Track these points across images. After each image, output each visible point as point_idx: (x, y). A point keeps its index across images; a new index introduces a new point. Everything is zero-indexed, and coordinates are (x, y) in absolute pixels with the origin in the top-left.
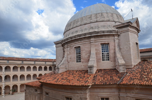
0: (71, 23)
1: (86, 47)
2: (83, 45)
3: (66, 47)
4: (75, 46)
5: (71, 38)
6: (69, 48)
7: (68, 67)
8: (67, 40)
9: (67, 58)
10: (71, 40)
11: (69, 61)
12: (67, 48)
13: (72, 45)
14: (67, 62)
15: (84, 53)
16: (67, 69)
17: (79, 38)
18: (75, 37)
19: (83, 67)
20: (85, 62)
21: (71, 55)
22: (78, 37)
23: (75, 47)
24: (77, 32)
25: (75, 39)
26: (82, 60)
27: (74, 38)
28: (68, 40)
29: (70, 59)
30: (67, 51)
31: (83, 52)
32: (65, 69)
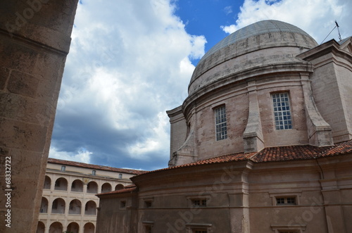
0: (205, 61)
1: (238, 104)
2: (232, 100)
3: (194, 111)
4: (213, 106)
5: (205, 88)
6: (199, 113)
7: (198, 153)
8: (197, 95)
9: (197, 134)
10: (204, 93)
11: (200, 141)
12: (196, 113)
13: (206, 106)
14: (195, 144)
15: (233, 116)
16: (196, 159)
17: (221, 85)
18: (214, 86)
19: (231, 147)
20: (237, 136)
21: (204, 128)
22: (219, 84)
23: (213, 109)
24: (216, 75)
25: (213, 89)
26: (229, 133)
27: (212, 87)
28: (199, 94)
29: (203, 134)
30: (196, 120)
31: (232, 114)
32: (191, 159)
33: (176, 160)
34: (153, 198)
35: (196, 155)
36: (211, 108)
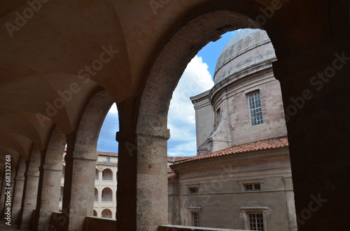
0: (233, 46)
1: (273, 89)
2: (267, 86)
3: (225, 97)
4: (247, 92)
5: (237, 74)
6: (231, 99)
7: (232, 139)
8: (228, 81)
9: (229, 120)
10: (236, 79)
11: (233, 126)
12: (227, 99)
13: (238, 91)
14: (229, 130)
15: (269, 101)
16: (230, 144)
17: (255, 71)
18: (247, 72)
19: (269, 132)
20: (275, 120)
21: (237, 113)
22: (252, 70)
23: (247, 94)
24: (248, 61)
25: (246, 75)
26: (265, 118)
27: (244, 73)
28: (230, 80)
29: (237, 120)
30: (228, 105)
31: (267, 99)
32: (226, 144)
33: (212, 146)
34: (199, 184)
35: (230, 140)
36: (244, 94)
